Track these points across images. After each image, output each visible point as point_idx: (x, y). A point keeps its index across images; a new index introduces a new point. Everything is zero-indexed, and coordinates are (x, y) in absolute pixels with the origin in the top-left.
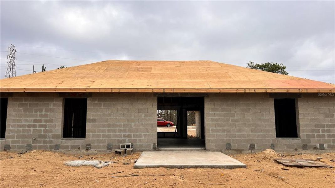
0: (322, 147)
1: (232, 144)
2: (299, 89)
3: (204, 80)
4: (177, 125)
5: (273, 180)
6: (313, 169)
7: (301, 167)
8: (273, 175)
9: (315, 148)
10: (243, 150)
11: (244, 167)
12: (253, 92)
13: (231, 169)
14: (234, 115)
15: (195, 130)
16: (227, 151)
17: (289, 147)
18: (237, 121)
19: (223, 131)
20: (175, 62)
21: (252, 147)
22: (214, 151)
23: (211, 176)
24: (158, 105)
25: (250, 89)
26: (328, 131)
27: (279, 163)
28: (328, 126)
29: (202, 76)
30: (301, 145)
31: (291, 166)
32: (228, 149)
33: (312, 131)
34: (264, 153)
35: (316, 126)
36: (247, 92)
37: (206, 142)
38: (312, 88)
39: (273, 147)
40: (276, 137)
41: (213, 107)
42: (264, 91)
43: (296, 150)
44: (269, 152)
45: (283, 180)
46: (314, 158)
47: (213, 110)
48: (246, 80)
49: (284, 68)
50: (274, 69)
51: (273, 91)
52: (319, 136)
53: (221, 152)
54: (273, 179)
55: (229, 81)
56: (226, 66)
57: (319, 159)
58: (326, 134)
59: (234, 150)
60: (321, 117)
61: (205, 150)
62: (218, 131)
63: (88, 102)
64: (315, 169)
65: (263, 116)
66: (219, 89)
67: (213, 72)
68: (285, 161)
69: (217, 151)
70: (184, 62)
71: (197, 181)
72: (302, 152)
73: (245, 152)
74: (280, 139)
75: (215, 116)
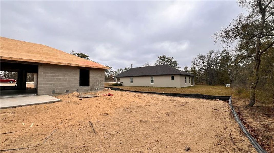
0: (98, 89)
1: (56, 91)
2: (91, 66)
3: (39, 55)
4: (17, 82)
6: (92, 98)
7: (88, 98)
8: (74, 103)
9: (95, 90)
10: (62, 93)
11: (60, 101)
12: (70, 65)
13: (52, 103)
14: (58, 76)
15: (34, 84)
16: (52, 94)
17: (85, 90)
18: (60, 79)
19: (51, 84)
20: (16, 40)
21: (67, 91)
22: (44, 95)
23: (37, 109)
25: (68, 64)
26: (100, 83)
27: (79, 97)
28: (101, 81)
29: (38, 53)
30: (90, 89)
31: (83, 98)
32: (53, 93)
33: (95, 83)
34: (73, 94)
35: (96, 81)
36: (66, 65)
37: (38, 90)
38: (96, 66)
39: (78, 90)
40: (80, 85)
41: (45, 71)
42: (75, 65)
43: (88, 91)
44: (75, 93)
45: (78, 104)
46: (93, 93)
47: (44, 73)
48: (67, 59)
49: (88, 57)
50: (83, 56)
51: (79, 66)
52: (97, 85)
53: (49, 95)
54: (74, 104)
55: (57, 58)
56: (56, 50)
57: (95, 94)
58: (99, 84)
59: (57, 93)
60: (98, 78)
61: (38, 95)
62: (47, 84)
64: (93, 98)
65: (74, 76)
66: (49, 62)
67: (47, 52)
68: (82, 96)
69: (46, 95)
70: (25, 42)
71: (25, 113)
72: (90, 92)
73: (63, 94)
74: (81, 87)
75: (46, 76)
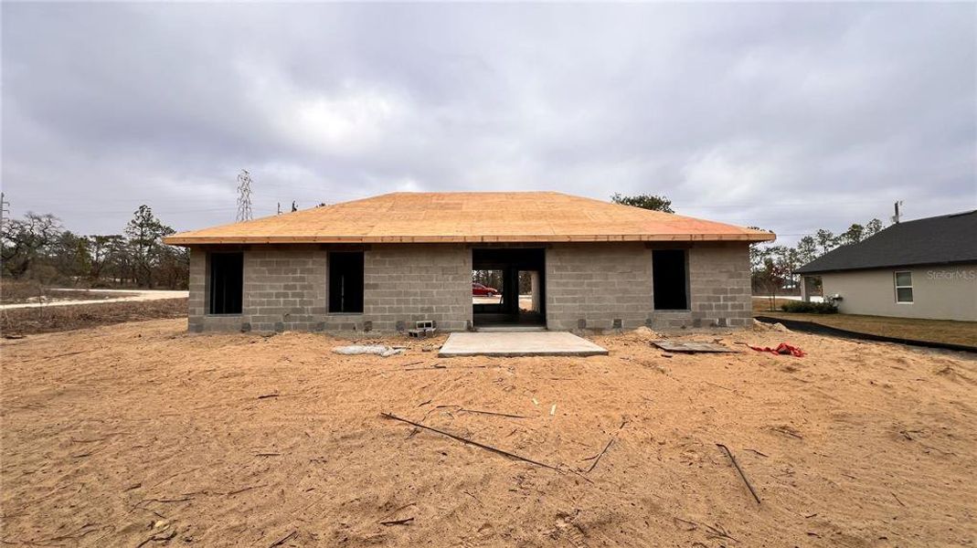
0: (722, 323)
1: (587, 320)
2: (691, 235)
3: (545, 222)
4: (503, 294)
5: (648, 372)
6: (708, 355)
7: (691, 352)
8: (647, 364)
9: (713, 325)
10: (604, 329)
11: (606, 354)
12: (621, 240)
13: (585, 356)
14: (591, 277)
15: (531, 300)
16: (579, 331)
17: (672, 323)
18: (596, 285)
19: (574, 300)
20: (498, 193)
21: (617, 324)
22: (559, 331)
23: (555, 368)
24: (473, 263)
25: (615, 236)
26: (733, 299)
27: (657, 347)
28: (733, 291)
29: (541, 216)
30: (692, 320)
31: (675, 352)
32: (582, 327)
33: (709, 299)
34: (636, 334)
35: (715, 291)
36: (611, 240)
37: (548, 317)
38: (712, 234)
39: (649, 324)
40: (657, 307)
41: (559, 264)
42: (637, 239)
43: (684, 328)
44: (643, 331)
45: (663, 372)
46: (711, 339)
47: (558, 268)
48: (610, 221)
49: (668, 203)
50: (653, 204)
51: (651, 239)
52: (718, 307)
53: (571, 332)
54: (649, 370)
55: (585, 224)
56: (580, 200)
57: (717, 341)
58: (730, 303)
59: (590, 329)
60: (724, 278)
61: (547, 330)
62: (566, 301)
63: (366, 257)
64: (712, 355)
65: (634, 277)
66: (569, 237)
67: (559, 209)
68: (668, 344)
69: (564, 331)
70: (514, 194)
71: (534, 375)
72: (693, 330)
73: (607, 332)
74: (660, 312)
75: (561, 278)
